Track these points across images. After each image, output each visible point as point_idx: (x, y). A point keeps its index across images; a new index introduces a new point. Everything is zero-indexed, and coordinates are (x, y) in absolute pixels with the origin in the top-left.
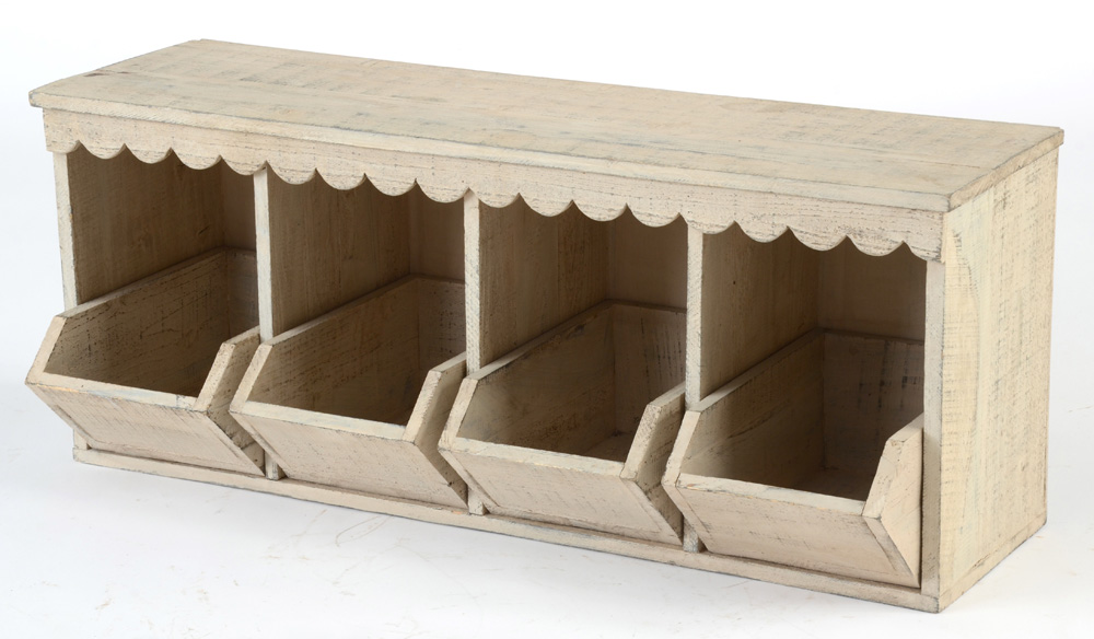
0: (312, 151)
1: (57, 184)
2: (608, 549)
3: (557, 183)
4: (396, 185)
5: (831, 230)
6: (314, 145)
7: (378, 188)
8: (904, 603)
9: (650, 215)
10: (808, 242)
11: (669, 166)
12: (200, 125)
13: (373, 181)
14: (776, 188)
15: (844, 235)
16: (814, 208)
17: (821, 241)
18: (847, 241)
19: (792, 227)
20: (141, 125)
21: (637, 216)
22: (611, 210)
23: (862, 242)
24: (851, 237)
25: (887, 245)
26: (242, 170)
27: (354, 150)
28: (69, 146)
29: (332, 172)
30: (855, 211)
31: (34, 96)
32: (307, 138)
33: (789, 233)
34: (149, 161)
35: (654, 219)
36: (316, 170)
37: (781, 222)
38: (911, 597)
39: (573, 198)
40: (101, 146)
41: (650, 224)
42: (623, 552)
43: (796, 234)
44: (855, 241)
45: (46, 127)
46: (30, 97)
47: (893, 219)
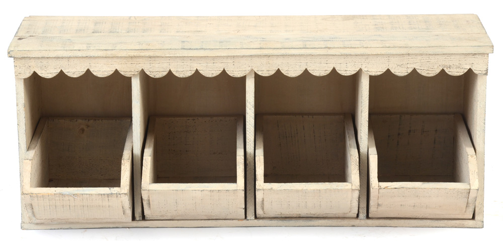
0: (169, 61)
1: (17, 94)
2: (320, 225)
3: (298, 61)
4: (213, 72)
5: (436, 67)
6: (169, 58)
7: (204, 74)
8: (467, 226)
9: (346, 70)
10: (424, 73)
11: (358, 48)
12: (108, 56)
13: (201, 72)
14: (411, 51)
15: (442, 69)
16: (428, 58)
17: (430, 72)
18: (443, 71)
19: (416, 67)
20: (72, 60)
21: (339, 72)
22: (326, 70)
23: (450, 71)
24: (445, 69)
25: (462, 70)
26: (128, 75)
27: (192, 58)
28: (28, 74)
29: (179, 70)
30: (447, 57)
31: (11, 53)
32: (168, 55)
33: (414, 70)
34: (75, 76)
35: (348, 72)
36: (170, 70)
37: (411, 66)
38: (471, 222)
39: (306, 67)
40: (47, 72)
41: (346, 75)
42: (328, 225)
43: (418, 71)
44: (447, 71)
45: (15, 66)
46: (9, 53)
47: (465, 59)
